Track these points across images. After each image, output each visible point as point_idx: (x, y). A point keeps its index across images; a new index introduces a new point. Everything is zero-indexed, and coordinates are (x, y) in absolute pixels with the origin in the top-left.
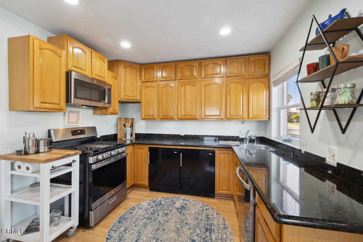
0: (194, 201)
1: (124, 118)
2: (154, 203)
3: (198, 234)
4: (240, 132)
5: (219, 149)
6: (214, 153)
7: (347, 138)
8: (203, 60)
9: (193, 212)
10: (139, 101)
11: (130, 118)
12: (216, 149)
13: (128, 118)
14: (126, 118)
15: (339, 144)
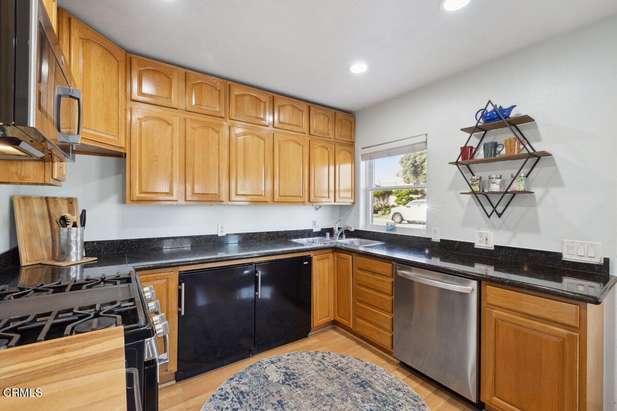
0: (289, 355)
1: (41, 198)
2: (229, 400)
3: (362, 398)
4: (314, 223)
5: (316, 252)
6: (309, 259)
7: (504, 222)
8: (279, 96)
9: (313, 373)
10: (122, 151)
11: (62, 198)
12: (312, 254)
13: (54, 198)
14: (47, 198)
15: (493, 227)
